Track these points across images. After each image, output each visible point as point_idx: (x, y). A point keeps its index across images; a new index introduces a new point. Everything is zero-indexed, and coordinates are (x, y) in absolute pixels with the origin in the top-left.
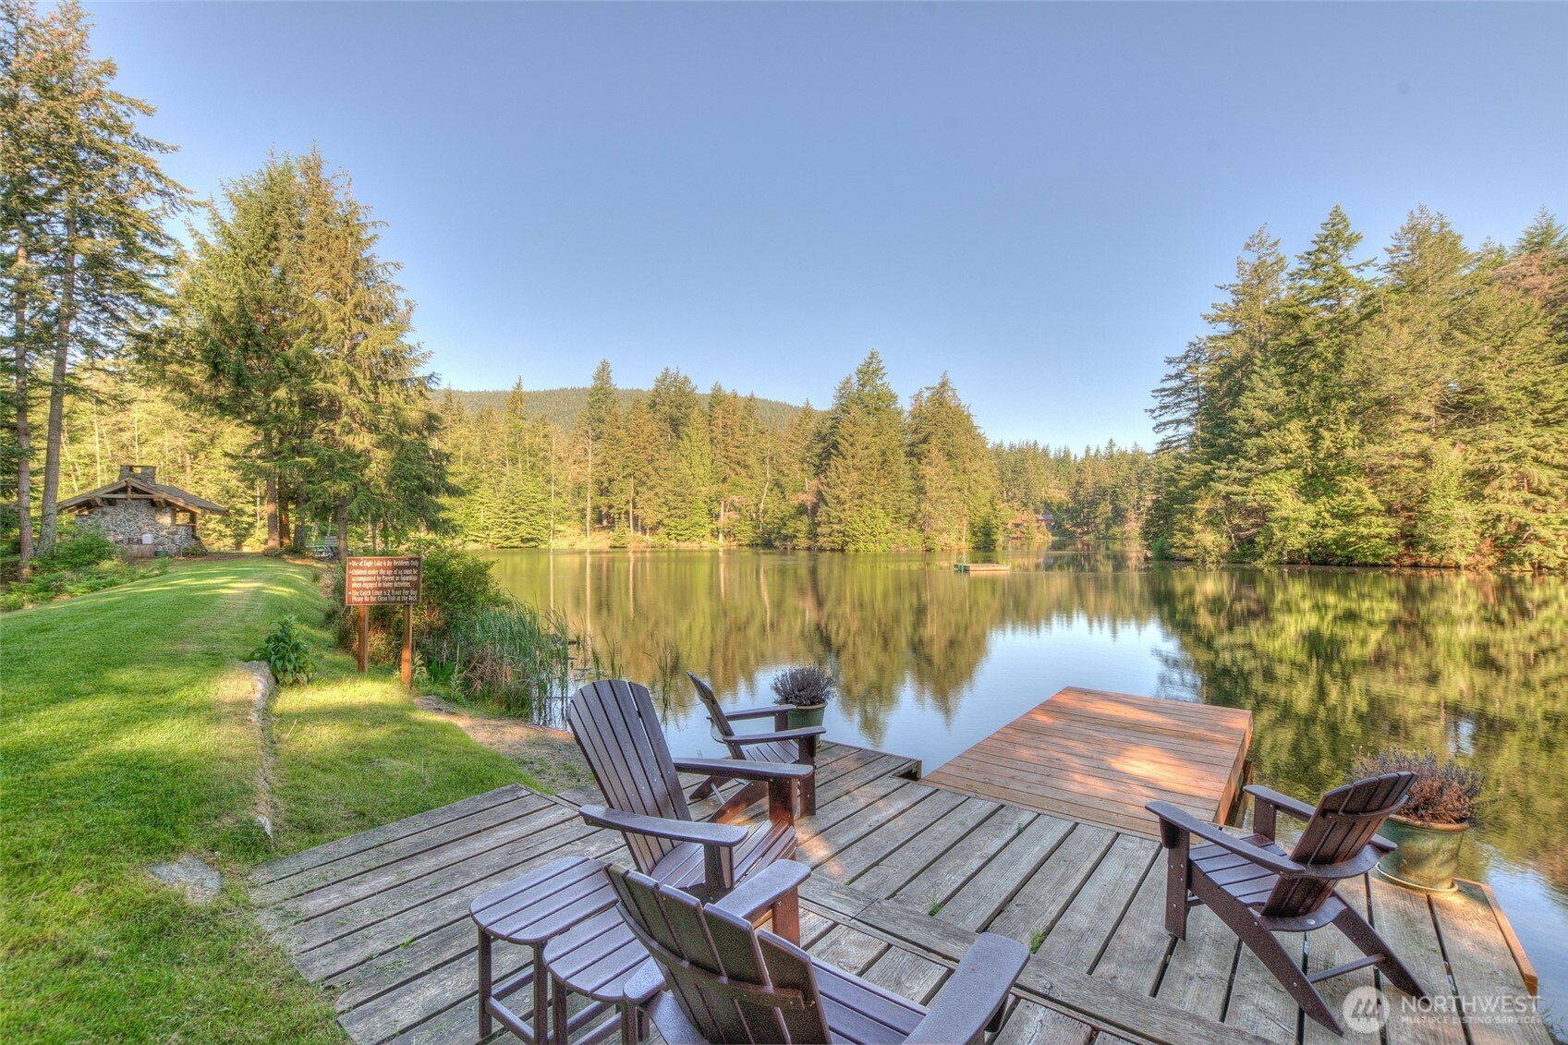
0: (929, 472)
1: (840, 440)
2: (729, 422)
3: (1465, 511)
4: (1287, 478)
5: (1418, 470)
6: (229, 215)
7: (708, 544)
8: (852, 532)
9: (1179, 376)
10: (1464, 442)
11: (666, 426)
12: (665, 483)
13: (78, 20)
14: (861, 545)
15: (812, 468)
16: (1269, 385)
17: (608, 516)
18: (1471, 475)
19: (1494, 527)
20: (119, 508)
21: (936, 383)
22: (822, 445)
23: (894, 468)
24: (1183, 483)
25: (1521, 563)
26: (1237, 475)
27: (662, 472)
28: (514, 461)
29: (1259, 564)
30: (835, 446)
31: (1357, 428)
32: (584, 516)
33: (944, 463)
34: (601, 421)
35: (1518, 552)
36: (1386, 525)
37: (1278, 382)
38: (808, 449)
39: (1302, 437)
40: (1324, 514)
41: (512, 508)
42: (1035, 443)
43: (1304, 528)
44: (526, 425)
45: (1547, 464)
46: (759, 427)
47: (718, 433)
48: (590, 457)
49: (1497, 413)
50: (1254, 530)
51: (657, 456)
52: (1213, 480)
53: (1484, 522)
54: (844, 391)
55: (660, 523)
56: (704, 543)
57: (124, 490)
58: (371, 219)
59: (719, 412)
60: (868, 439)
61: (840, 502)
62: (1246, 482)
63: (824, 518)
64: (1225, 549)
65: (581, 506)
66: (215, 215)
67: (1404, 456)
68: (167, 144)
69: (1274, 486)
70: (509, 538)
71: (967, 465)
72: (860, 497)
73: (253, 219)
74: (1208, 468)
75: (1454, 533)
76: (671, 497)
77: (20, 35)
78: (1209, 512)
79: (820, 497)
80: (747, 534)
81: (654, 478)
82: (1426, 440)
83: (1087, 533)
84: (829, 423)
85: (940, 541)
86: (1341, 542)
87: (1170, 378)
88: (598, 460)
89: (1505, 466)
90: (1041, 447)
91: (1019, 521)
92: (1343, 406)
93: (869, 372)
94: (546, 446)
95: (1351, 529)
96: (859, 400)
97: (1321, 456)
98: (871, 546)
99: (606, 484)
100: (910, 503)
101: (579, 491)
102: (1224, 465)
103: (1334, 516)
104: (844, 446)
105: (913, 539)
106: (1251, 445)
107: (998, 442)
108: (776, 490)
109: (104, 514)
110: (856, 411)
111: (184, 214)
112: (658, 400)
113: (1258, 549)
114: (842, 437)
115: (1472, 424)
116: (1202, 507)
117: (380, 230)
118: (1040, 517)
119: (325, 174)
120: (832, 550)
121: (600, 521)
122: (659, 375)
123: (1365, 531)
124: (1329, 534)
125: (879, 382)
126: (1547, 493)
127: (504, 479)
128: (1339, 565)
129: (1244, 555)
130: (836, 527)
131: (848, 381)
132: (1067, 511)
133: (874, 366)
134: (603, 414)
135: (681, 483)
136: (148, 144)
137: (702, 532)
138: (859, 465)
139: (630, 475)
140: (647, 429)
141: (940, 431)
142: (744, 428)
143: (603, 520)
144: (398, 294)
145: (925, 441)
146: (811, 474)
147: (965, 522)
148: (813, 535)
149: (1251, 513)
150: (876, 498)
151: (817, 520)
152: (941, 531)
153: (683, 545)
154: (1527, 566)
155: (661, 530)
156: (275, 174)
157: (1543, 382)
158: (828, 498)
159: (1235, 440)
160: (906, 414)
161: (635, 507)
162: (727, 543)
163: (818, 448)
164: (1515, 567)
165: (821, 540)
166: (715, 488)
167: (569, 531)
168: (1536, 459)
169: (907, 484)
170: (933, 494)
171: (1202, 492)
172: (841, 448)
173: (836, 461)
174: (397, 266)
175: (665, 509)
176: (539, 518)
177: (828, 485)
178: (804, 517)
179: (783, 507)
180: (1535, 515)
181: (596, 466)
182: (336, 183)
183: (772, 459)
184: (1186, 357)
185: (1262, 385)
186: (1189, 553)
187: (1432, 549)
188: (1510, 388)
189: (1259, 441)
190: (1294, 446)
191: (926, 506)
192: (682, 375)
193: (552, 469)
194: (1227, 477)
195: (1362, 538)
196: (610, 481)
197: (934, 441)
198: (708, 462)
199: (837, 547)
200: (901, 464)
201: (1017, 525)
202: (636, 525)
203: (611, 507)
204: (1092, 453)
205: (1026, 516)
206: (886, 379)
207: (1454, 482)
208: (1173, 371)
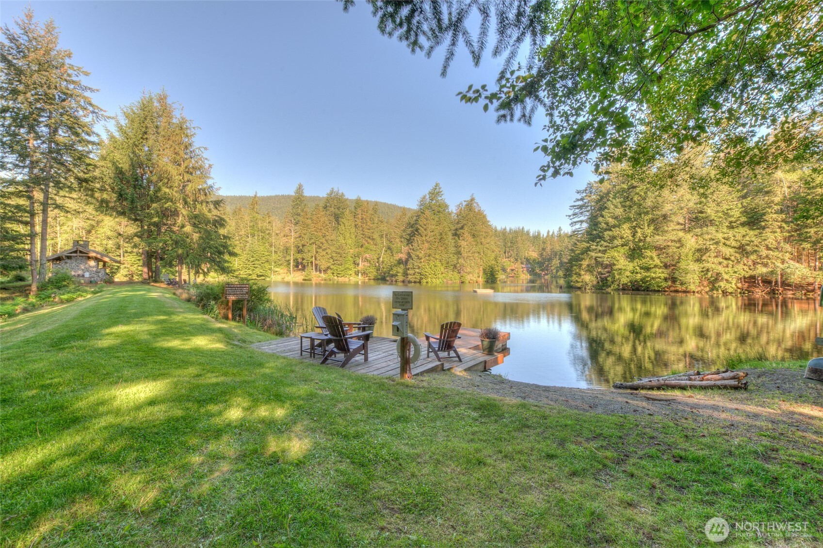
0: (463, 243)
1: (419, 227)
2: (365, 217)
3: (694, 267)
4: (622, 250)
5: (678, 248)
6: (123, 122)
7: (353, 279)
8: (424, 273)
9: (582, 199)
10: (697, 236)
11: (332, 218)
12: (331, 247)
13: (53, 30)
14: (429, 280)
15: (406, 241)
16: (616, 207)
17: (302, 263)
18: (699, 250)
19: (707, 274)
20: (73, 260)
21: (469, 198)
22: (411, 229)
23: (446, 242)
24: (577, 252)
25: (717, 290)
26: (601, 249)
27: (330, 242)
28: (253, 235)
29: (609, 290)
30: (417, 230)
31: (652, 228)
32: (289, 264)
33: (471, 239)
34: (298, 215)
35: (716, 285)
36: (663, 273)
37: (620, 206)
38: (404, 231)
39: (629, 232)
40: (637, 268)
41: (252, 259)
42: (523, 228)
43: (628, 273)
44: (259, 217)
45: (729, 246)
46: (380, 219)
47: (359, 222)
48: (293, 234)
49: (712, 222)
50: (607, 274)
51: (327, 234)
52: (590, 251)
53: (702, 271)
54: (422, 202)
55: (328, 268)
56: (351, 278)
57: (76, 252)
58: (193, 126)
59: (359, 211)
60: (433, 227)
61: (419, 258)
62: (604, 252)
63: (411, 266)
64: (595, 283)
65: (287, 259)
66: (118, 123)
67: (672, 241)
68: (94, 88)
69: (616, 254)
70: (250, 275)
71: (483, 240)
72: (429, 256)
73: (136, 125)
74: (588, 245)
75: (689, 276)
76: (334, 255)
77: (30, 41)
78: (588, 265)
79: (409, 256)
80: (373, 273)
81: (326, 245)
82: (681, 234)
83: (547, 274)
84: (415, 218)
85: (468, 278)
86: (643, 280)
87: (578, 200)
88: (297, 235)
89: (712, 246)
90: (526, 230)
91: (513, 268)
92: (647, 218)
93: (435, 193)
94: (270, 228)
95: (647, 274)
96: (430, 207)
97: (637, 240)
98: (434, 280)
99: (301, 248)
100: (454, 259)
101: (287, 250)
102: (595, 244)
103: (641, 268)
104: (421, 230)
105: (455, 277)
106: (607, 234)
107: (503, 227)
108: (389, 251)
109: (66, 263)
110: (428, 213)
111: (103, 122)
112: (328, 204)
113: (609, 283)
114: (421, 226)
115: (701, 227)
116: (585, 263)
117: (197, 131)
118: (524, 266)
119: (169, 101)
120: (415, 282)
121: (297, 266)
122: (329, 192)
123: (654, 275)
124: (639, 276)
125: (439, 198)
126: (729, 259)
127: (248, 244)
128: (644, 290)
129: (604, 286)
130: (417, 270)
131: (424, 197)
132: (538, 263)
133: (437, 190)
134: (299, 211)
135: (340, 247)
136: (86, 88)
137: (351, 272)
138: (429, 240)
139: (313, 243)
140: (322, 220)
141: (470, 223)
142: (372, 220)
143: (300, 266)
144: (206, 161)
145: (462, 228)
146: (405, 244)
147: (481, 269)
148: (405, 274)
149: (606, 266)
150: (437, 256)
151: (407, 267)
152: (469, 273)
153: (341, 279)
154: (720, 292)
155: (329, 271)
156: (145, 102)
157: (731, 209)
158: (413, 256)
159: (601, 232)
160: (453, 215)
161: (316, 259)
162: (362, 278)
163: (409, 231)
164: (715, 292)
165: (410, 277)
166: (357, 250)
167: (281, 271)
168: (724, 244)
169: (452, 249)
170: (465, 255)
171: (585, 256)
172: (420, 231)
173: (417, 238)
174: (206, 149)
175: (331, 261)
176: (266, 265)
177: (413, 250)
178: (402, 266)
179: (392, 260)
180: (723, 269)
181: (296, 238)
182: (174, 106)
183: (387, 235)
184: (586, 190)
185: (612, 207)
186: (579, 285)
187: (682, 284)
188: (717, 212)
189: (610, 233)
190: (625, 236)
191: (461, 261)
192: (340, 192)
193: (273, 239)
194: (596, 249)
195: (653, 278)
196: (303, 246)
197: (466, 228)
198: (353, 237)
199: (418, 280)
200: (450, 239)
201: (512, 270)
202: (316, 268)
203: (303, 259)
204: (551, 233)
205: (518, 266)
206: (443, 197)
207: (691, 254)
208: (579, 197)
